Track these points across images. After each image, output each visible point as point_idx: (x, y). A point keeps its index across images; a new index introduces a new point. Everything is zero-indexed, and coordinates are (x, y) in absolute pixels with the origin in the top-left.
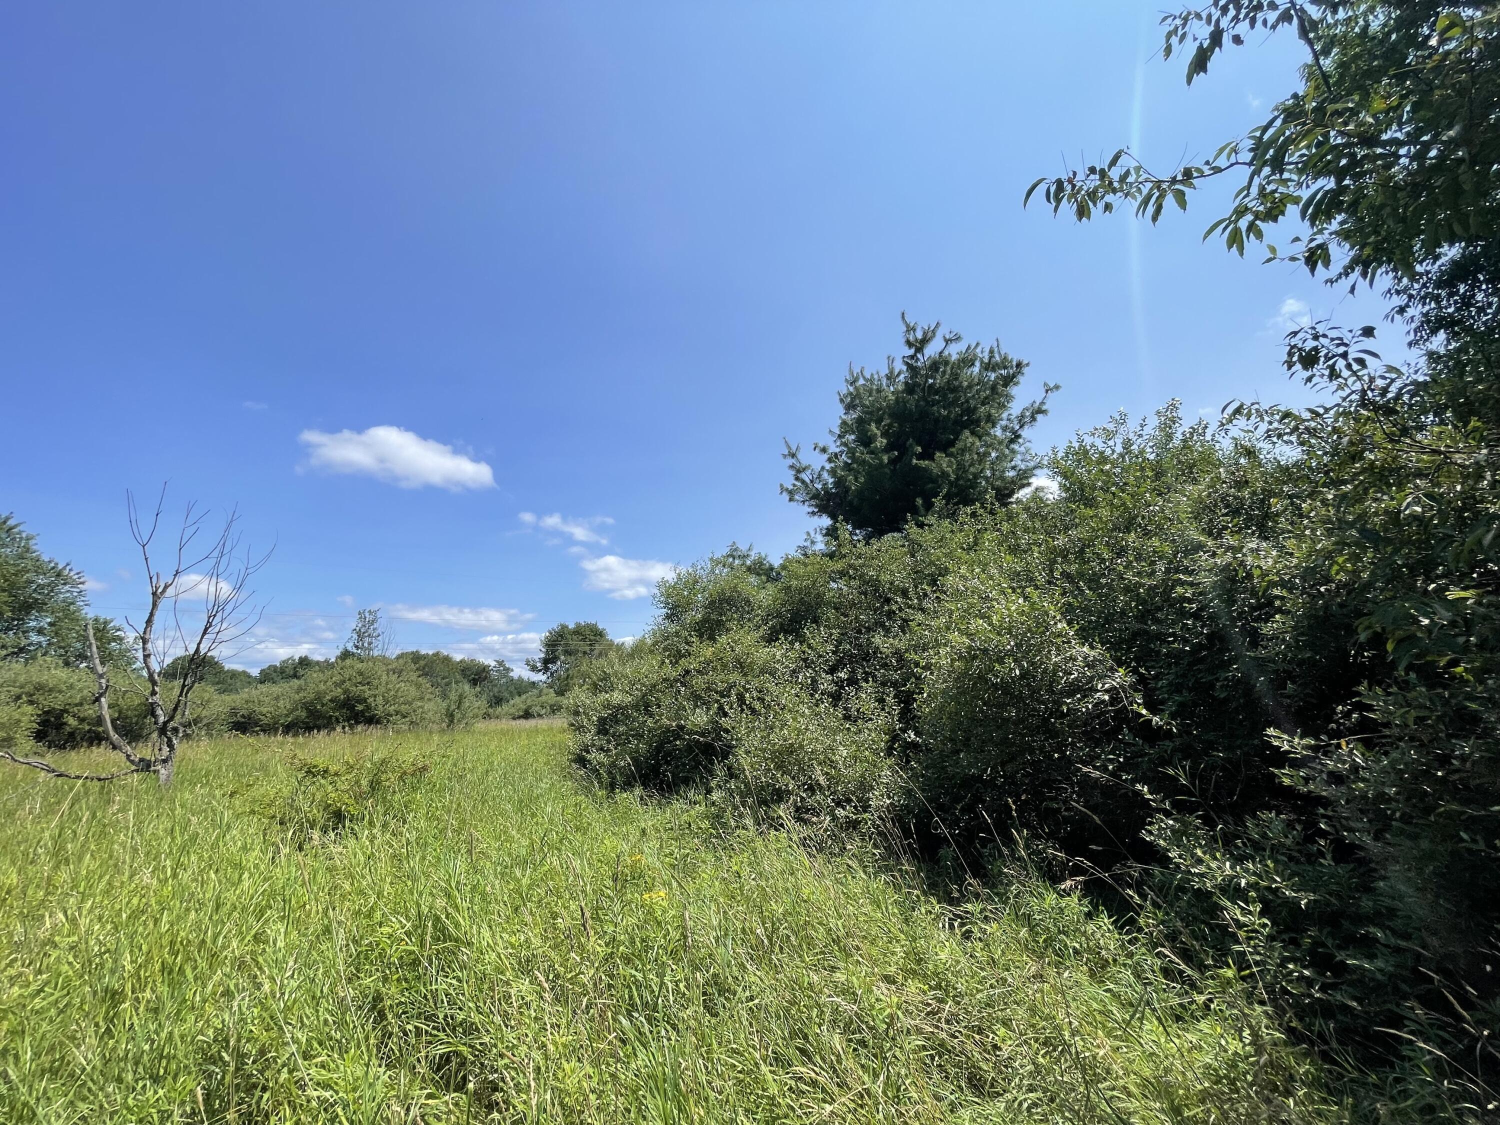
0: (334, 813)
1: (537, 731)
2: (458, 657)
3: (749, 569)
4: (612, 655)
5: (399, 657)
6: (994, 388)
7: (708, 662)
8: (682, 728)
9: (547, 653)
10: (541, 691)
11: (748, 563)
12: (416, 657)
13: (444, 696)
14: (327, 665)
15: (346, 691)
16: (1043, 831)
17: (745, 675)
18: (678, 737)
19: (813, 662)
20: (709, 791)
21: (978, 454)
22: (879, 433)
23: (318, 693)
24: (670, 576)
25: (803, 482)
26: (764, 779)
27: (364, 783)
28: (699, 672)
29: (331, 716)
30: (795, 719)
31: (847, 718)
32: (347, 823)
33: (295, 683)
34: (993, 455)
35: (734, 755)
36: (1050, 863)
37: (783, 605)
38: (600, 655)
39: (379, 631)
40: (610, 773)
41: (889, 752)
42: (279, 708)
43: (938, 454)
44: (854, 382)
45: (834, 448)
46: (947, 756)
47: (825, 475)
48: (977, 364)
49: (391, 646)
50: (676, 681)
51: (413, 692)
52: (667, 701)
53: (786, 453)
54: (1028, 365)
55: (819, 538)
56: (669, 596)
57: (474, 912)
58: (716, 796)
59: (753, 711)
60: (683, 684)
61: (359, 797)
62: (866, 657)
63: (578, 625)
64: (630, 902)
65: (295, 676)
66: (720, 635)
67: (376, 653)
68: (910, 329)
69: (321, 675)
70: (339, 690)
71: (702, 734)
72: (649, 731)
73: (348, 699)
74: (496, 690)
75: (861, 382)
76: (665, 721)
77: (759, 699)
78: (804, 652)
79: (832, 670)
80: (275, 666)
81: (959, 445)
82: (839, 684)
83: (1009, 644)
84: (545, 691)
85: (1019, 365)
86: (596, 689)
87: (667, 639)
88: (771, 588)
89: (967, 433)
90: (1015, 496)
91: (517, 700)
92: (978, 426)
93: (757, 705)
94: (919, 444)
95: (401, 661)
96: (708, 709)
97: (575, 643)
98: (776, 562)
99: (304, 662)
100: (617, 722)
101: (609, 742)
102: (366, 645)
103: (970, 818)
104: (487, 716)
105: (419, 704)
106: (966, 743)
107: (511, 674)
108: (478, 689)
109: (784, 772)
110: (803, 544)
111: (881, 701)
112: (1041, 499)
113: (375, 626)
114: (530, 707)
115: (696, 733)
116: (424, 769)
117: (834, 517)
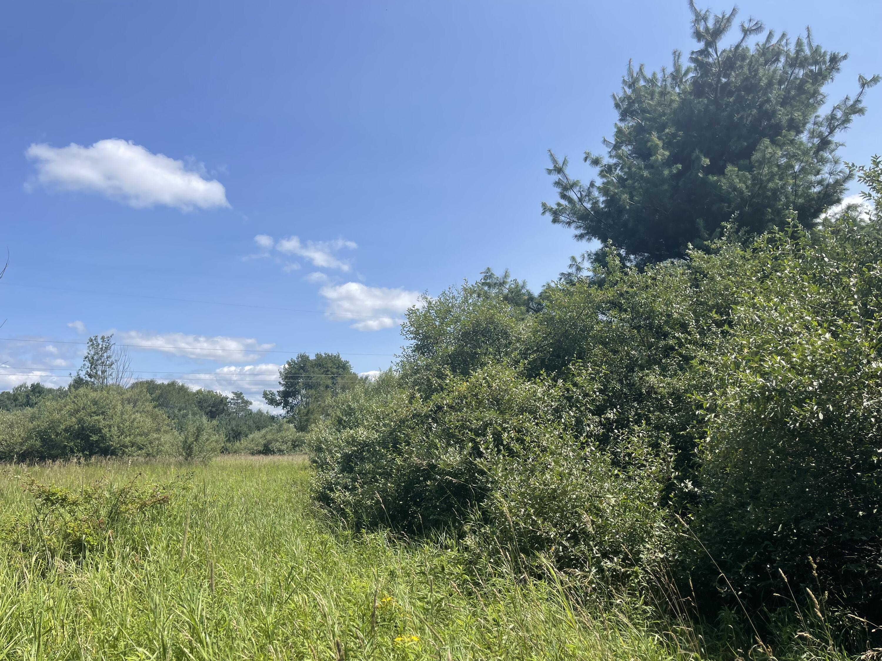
0: (73, 542)
1: (277, 467)
2: (194, 388)
3: (506, 298)
4: (358, 389)
5: (134, 386)
6: (800, 88)
7: (461, 397)
8: (433, 467)
9: (286, 385)
10: (281, 426)
11: (506, 291)
12: (151, 386)
13: (181, 428)
14: (61, 394)
15: (80, 421)
16: (841, 597)
17: (502, 413)
18: (428, 477)
19: (578, 400)
20: (462, 535)
21: (778, 166)
22: (660, 143)
23: (52, 422)
24: (420, 305)
25: (570, 200)
26: (522, 525)
27: (103, 512)
28: (451, 407)
29: (65, 446)
30: (557, 463)
31: (615, 463)
32: (87, 553)
33: (29, 411)
34: (797, 168)
35: (489, 498)
36: (847, 632)
37: (545, 338)
38: (343, 389)
39: (113, 359)
40: (356, 512)
41: (663, 502)
42: (13, 436)
43: (729, 168)
44: (634, 83)
45: (607, 160)
46: (732, 509)
47: (596, 193)
48: (782, 59)
49: (126, 374)
50: (427, 417)
51: (149, 423)
52: (417, 437)
53: (551, 167)
54: (845, 57)
55: (587, 264)
56: (420, 326)
57: (218, 648)
58: (469, 541)
59: (512, 453)
60: (435, 420)
61: (99, 527)
62: (639, 398)
63: (319, 356)
64: (380, 646)
65: (28, 404)
66: (474, 370)
67: (110, 382)
68: (700, 18)
69: (54, 403)
70: (74, 419)
71: (455, 476)
72: (398, 470)
73: (83, 428)
74: (234, 423)
75: (642, 83)
76: (415, 459)
77: (518, 440)
78: (568, 390)
79: (599, 411)
80: (8, 393)
81: (756, 156)
82: (608, 425)
83: (811, 385)
84: (285, 426)
85: (834, 59)
86: (340, 424)
87: (417, 372)
88: (530, 320)
89: (767, 141)
90: (823, 216)
91: (256, 435)
92: (780, 134)
93: (516, 447)
94: (706, 156)
95: (137, 391)
96: (462, 448)
97: (318, 376)
98: (536, 291)
99: (37, 389)
100: (362, 459)
101: (354, 480)
102: (99, 373)
103: (756, 577)
104: (224, 451)
105: (155, 436)
106: (755, 496)
107: (250, 407)
108: (215, 422)
109: (545, 519)
110: (567, 270)
111: (655, 446)
112: (854, 220)
113: (109, 353)
114: (269, 442)
115: (449, 474)
116: (165, 500)
117: (604, 240)
